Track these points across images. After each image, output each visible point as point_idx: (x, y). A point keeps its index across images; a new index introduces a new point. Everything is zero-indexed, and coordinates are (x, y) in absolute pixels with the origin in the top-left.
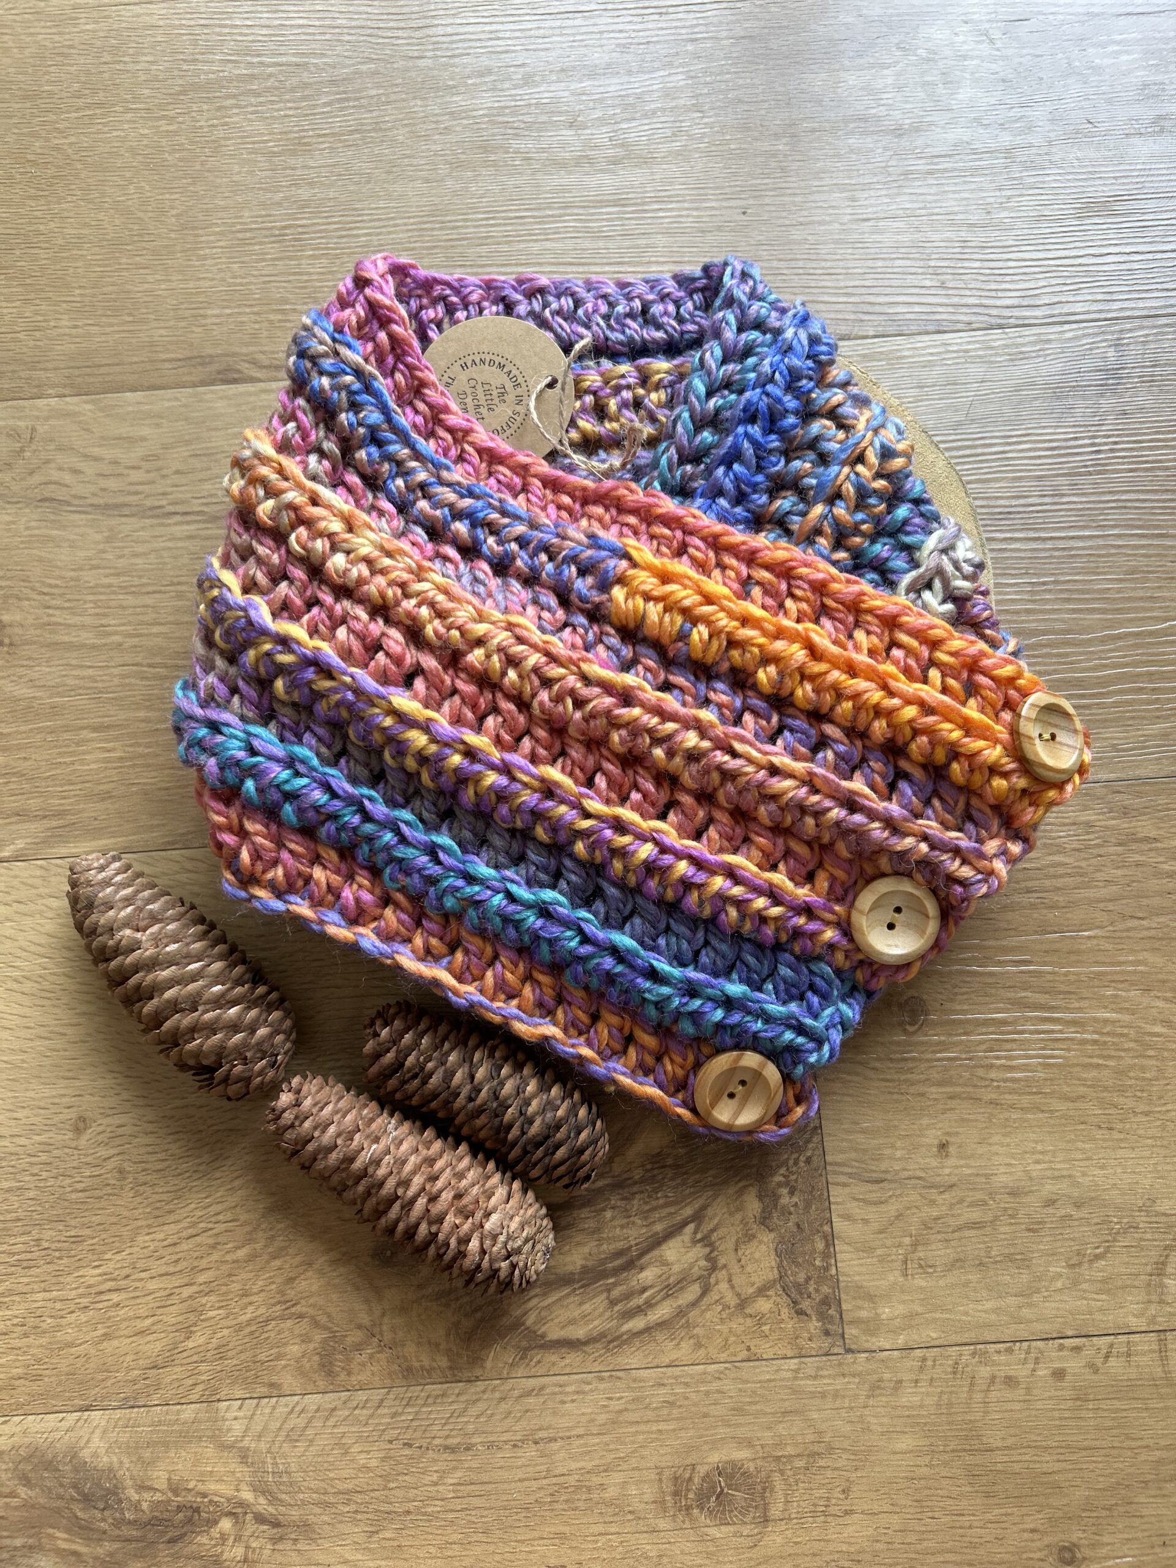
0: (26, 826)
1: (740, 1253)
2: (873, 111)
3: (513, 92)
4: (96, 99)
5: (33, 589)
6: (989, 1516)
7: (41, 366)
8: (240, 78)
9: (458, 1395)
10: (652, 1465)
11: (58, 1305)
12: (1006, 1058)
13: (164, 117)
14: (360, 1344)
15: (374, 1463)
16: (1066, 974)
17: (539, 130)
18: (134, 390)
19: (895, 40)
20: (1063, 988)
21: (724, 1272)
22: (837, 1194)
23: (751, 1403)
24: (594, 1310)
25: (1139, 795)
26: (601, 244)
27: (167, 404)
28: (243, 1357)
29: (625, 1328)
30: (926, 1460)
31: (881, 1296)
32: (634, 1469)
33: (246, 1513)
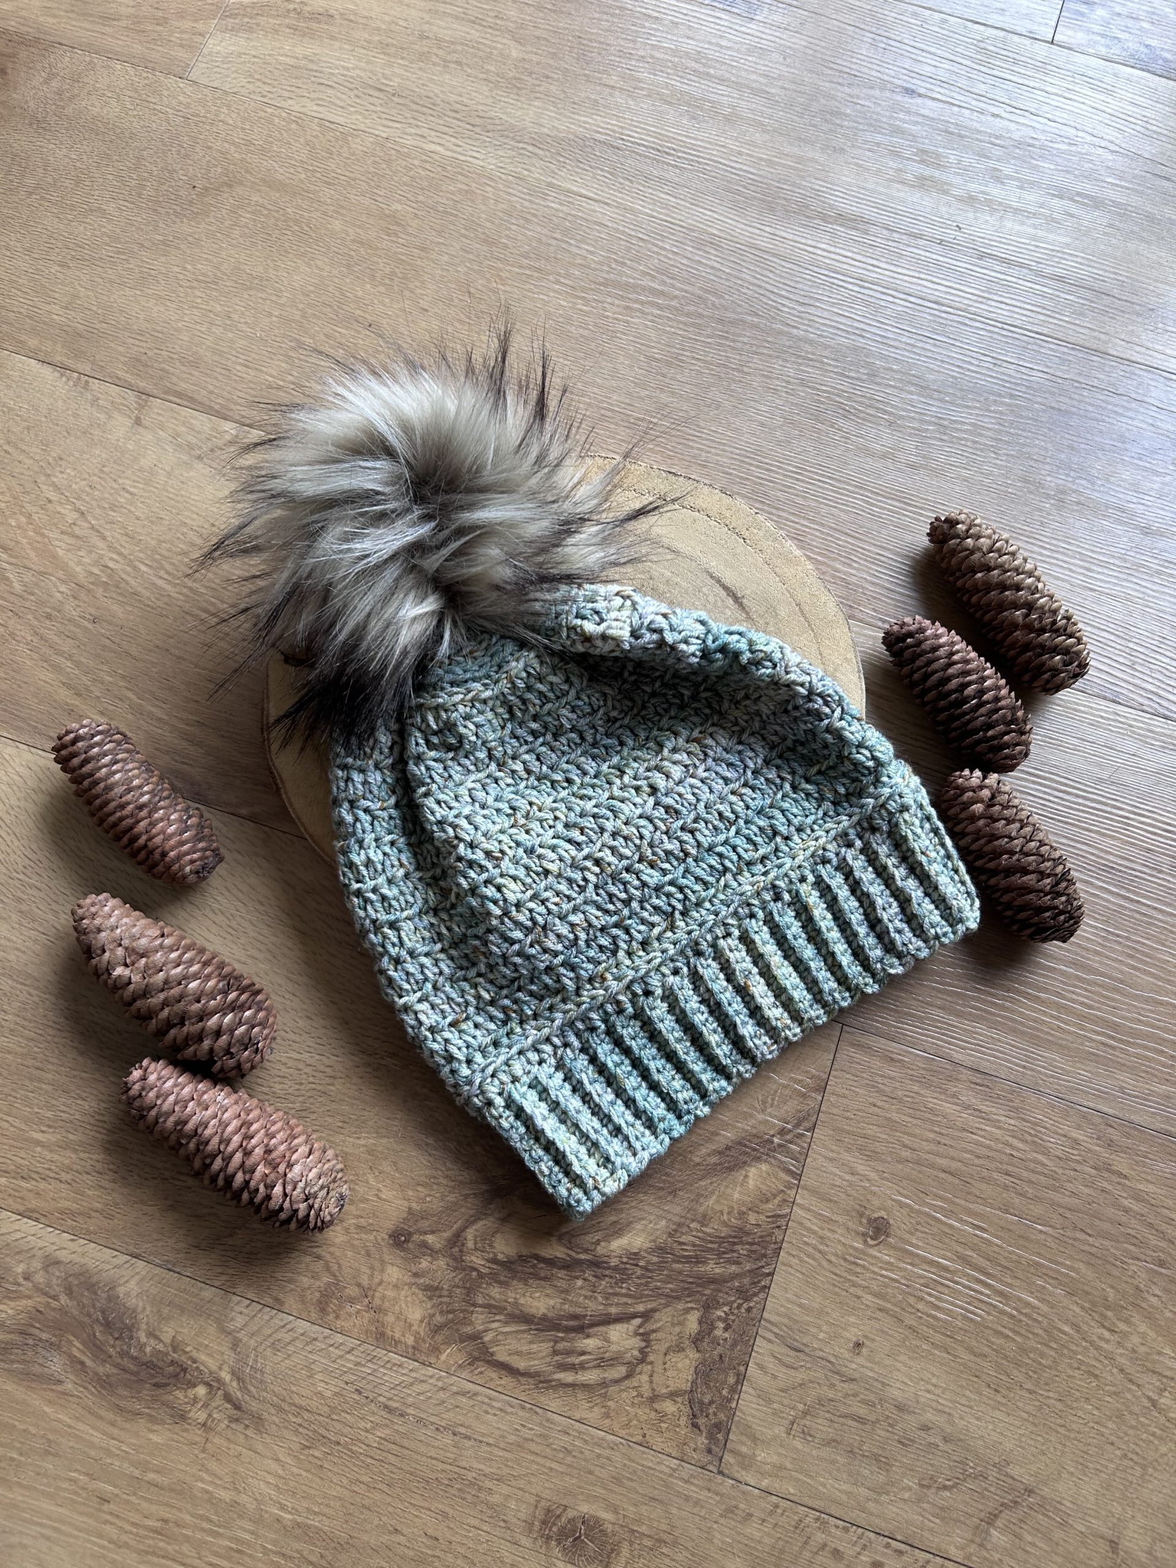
1: (668, 1357)
2: (1133, 506)
4: (537, 265)
8: (652, 291)
9: (411, 1370)
10: (534, 1492)
12: (937, 1298)
13: (583, 298)
14: (354, 1298)
15: (328, 1394)
16: (1010, 1253)
17: (863, 419)
20: (1004, 1262)
21: (649, 1367)
22: (761, 1346)
23: (629, 1479)
24: (539, 1351)
25: (1127, 1135)
26: (876, 526)
29: (557, 1376)
31: (763, 1441)
32: (520, 1489)
33: (219, 1389)
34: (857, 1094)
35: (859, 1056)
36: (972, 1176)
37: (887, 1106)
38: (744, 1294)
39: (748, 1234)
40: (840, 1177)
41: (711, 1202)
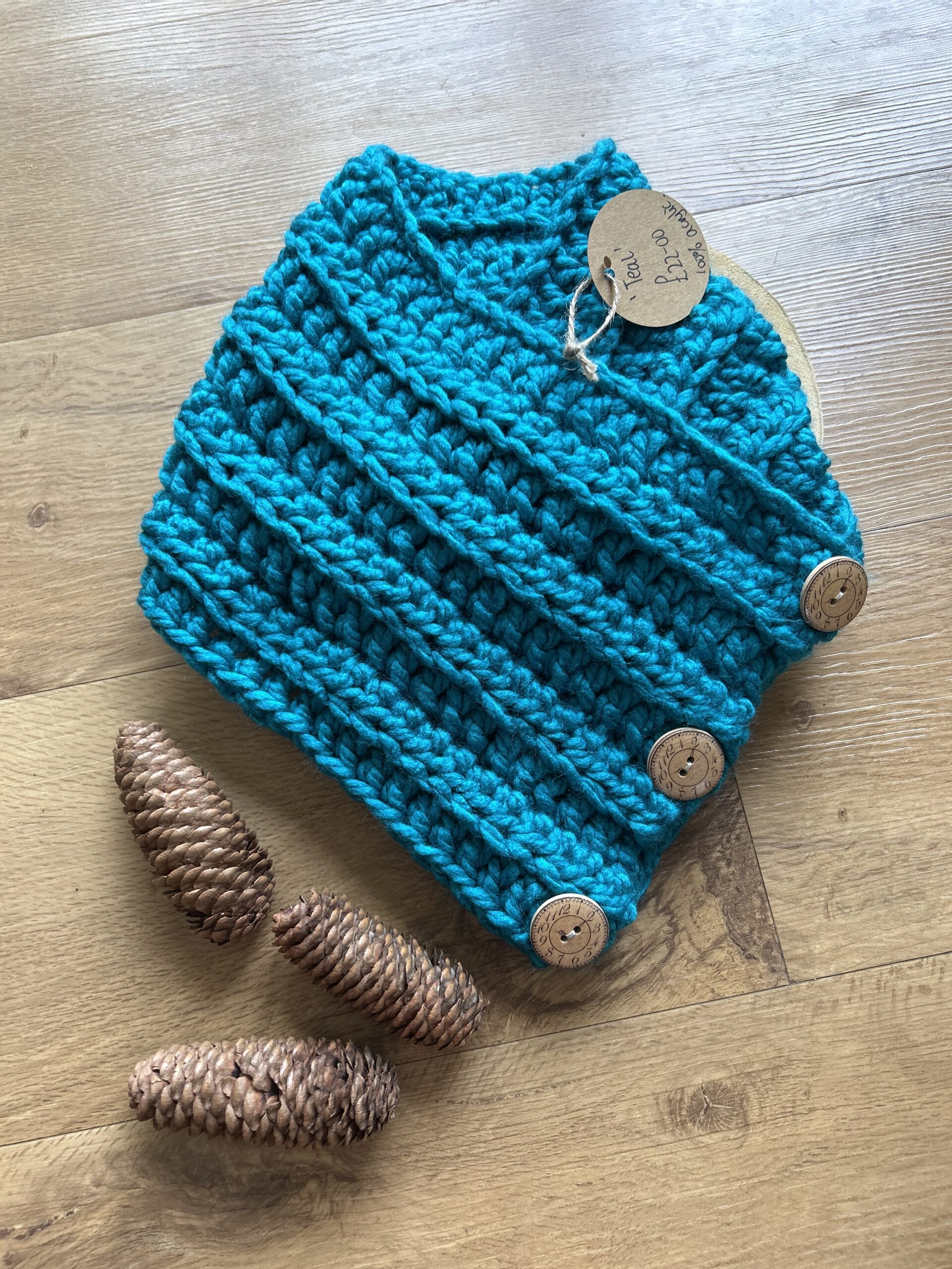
0: (84, 656)
1: (695, 916)
2: (669, 52)
3: (395, 68)
4: (74, 108)
5: (68, 476)
6: (924, 1099)
7: (55, 308)
9: (486, 1057)
10: (649, 1093)
11: (155, 1027)
12: (881, 739)
13: (129, 115)
15: (426, 1121)
16: (918, 669)
17: (418, 93)
18: (130, 317)
20: (916, 680)
21: (684, 933)
22: (765, 861)
23: (721, 1033)
27: (157, 326)
29: (613, 987)
30: (867, 1060)
31: (811, 936)
32: (635, 1098)
33: (327, 1174)
38: (726, 828)
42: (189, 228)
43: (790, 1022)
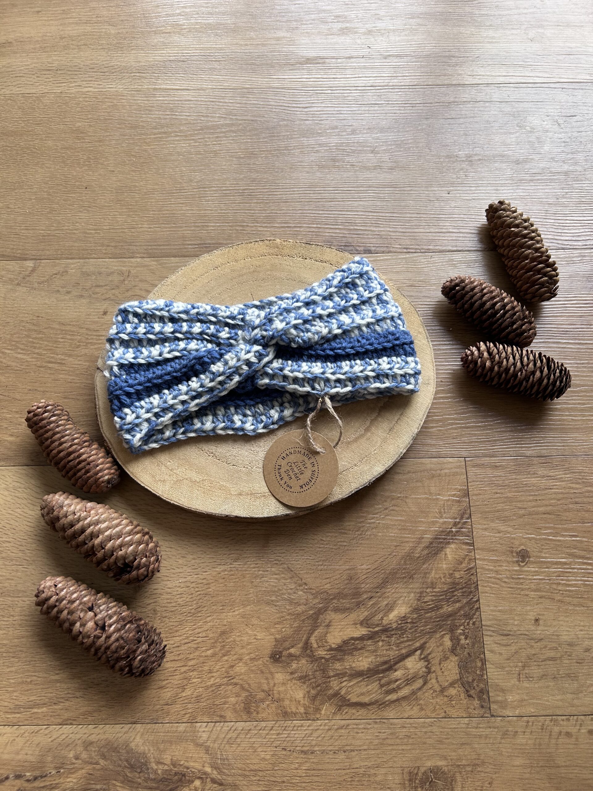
1: (442, 665)
2: (506, 153)
3: (347, 137)
4: (163, 130)
7: (134, 244)
8: (227, 125)
9: (309, 726)
10: (399, 766)
12: (566, 580)
13: (193, 139)
14: (263, 699)
15: (268, 757)
17: (358, 153)
18: (175, 256)
19: (516, 122)
21: (434, 674)
22: (487, 640)
23: (446, 738)
24: (373, 689)
26: (385, 204)
28: (208, 702)
29: (387, 698)
30: (529, 770)
31: (508, 690)
32: (390, 767)
33: (207, 778)
34: (486, 490)
35: (478, 471)
36: (559, 511)
37: (503, 491)
38: (468, 616)
39: (458, 584)
40: (494, 537)
41: (433, 575)
42: (216, 210)
43: (488, 739)
